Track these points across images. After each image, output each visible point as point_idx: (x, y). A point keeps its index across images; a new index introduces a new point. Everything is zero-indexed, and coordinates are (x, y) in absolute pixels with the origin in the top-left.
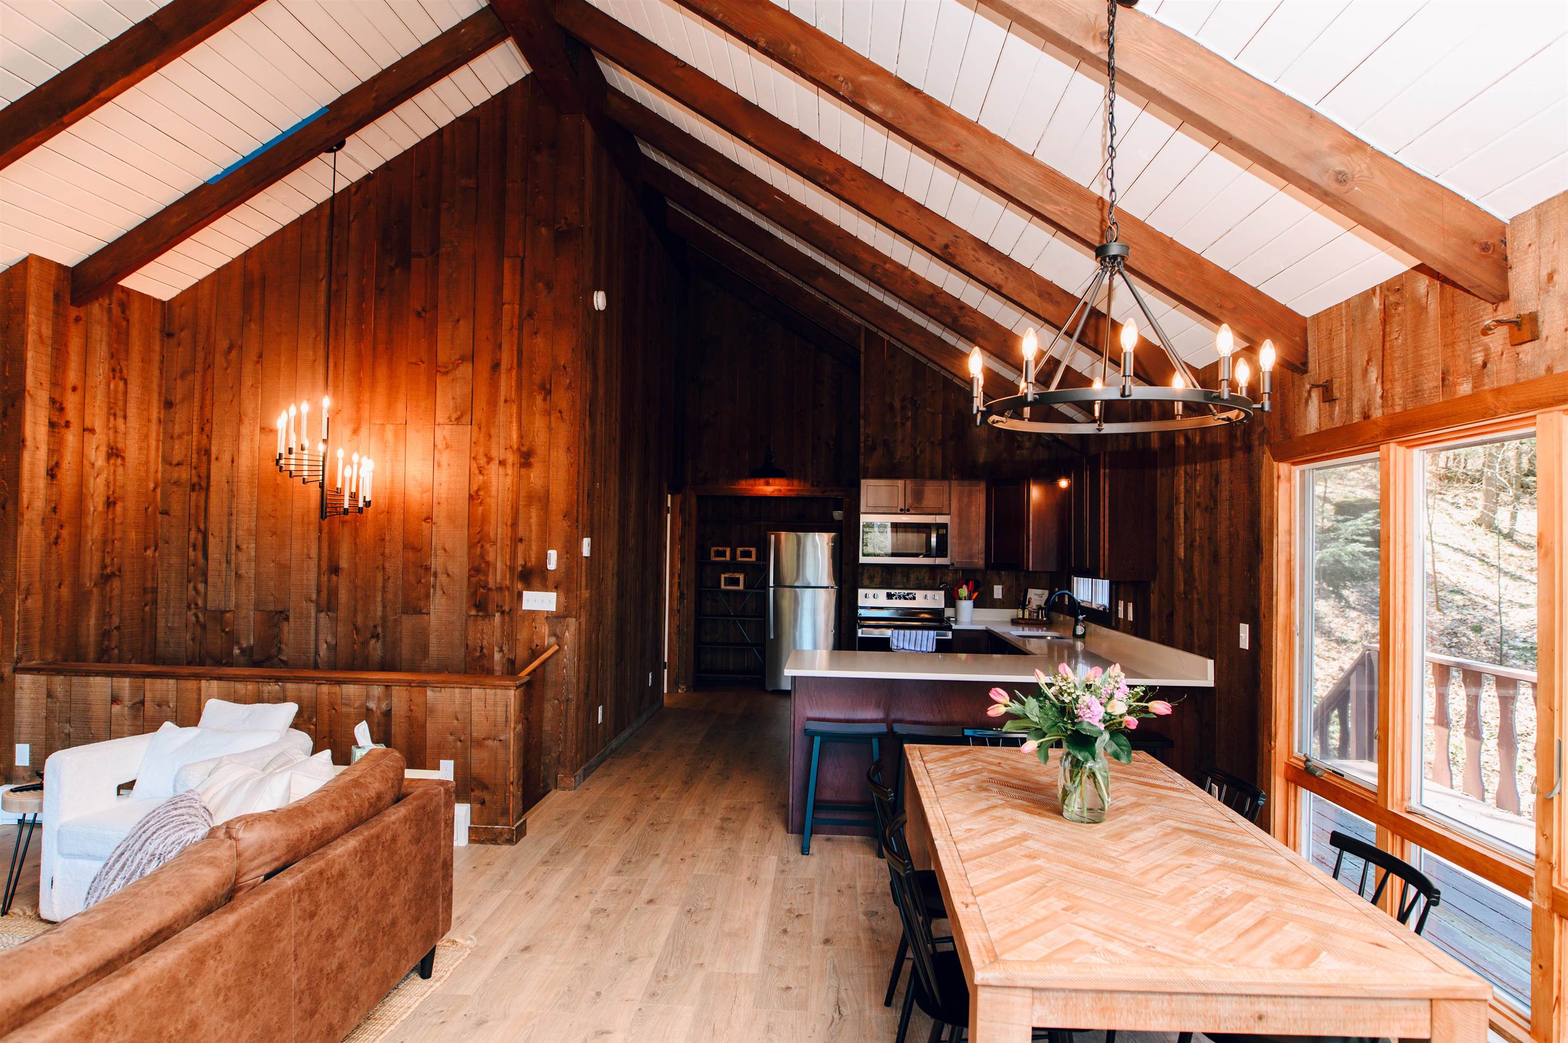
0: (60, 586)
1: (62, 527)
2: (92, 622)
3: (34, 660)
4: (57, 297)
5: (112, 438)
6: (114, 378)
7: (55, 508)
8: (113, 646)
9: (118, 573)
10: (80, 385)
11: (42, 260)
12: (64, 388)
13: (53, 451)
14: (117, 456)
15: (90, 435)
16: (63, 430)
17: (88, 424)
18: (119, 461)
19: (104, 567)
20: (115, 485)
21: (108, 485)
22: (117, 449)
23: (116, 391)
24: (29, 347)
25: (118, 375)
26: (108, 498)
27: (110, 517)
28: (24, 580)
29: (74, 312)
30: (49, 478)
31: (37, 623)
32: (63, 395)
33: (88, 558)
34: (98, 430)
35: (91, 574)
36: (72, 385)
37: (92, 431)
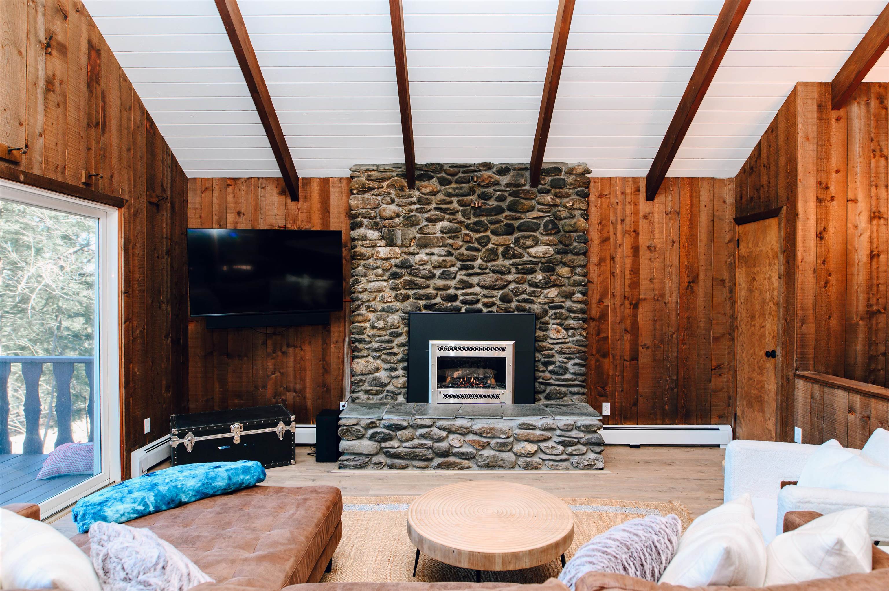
0: (829, 318)
1: (830, 275)
2: (859, 347)
3: (809, 370)
4: (820, 107)
5: (874, 204)
6: (874, 157)
7: (824, 261)
8: (880, 368)
9: (883, 311)
10: (842, 168)
11: (806, 84)
12: (828, 173)
13: (821, 219)
14: (880, 218)
15: (854, 204)
16: (828, 204)
17: (850, 196)
18: (882, 221)
19: (869, 305)
20: (878, 241)
21: (871, 241)
22: (879, 212)
23: (877, 167)
24: (799, 148)
25: (878, 153)
26: (872, 252)
27: (875, 266)
28: (799, 312)
29: (834, 114)
30: (818, 239)
31: (812, 344)
32: (828, 177)
33: (854, 298)
34: (860, 200)
35: (857, 311)
36: (835, 169)
37: (855, 201)
